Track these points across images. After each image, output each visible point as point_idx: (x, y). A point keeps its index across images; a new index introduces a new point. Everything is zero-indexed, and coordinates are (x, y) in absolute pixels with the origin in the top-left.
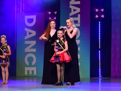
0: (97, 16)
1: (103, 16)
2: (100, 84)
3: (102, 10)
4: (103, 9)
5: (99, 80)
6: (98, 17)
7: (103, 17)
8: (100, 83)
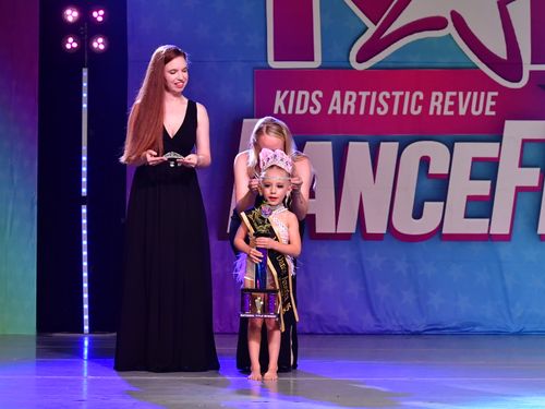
0: (71, 44)
1: (99, 44)
2: (85, 362)
3: (98, 15)
4: (101, 12)
5: (83, 343)
6: (75, 45)
7: (102, 47)
8: (86, 358)
